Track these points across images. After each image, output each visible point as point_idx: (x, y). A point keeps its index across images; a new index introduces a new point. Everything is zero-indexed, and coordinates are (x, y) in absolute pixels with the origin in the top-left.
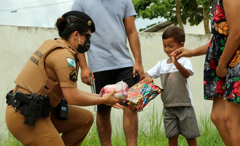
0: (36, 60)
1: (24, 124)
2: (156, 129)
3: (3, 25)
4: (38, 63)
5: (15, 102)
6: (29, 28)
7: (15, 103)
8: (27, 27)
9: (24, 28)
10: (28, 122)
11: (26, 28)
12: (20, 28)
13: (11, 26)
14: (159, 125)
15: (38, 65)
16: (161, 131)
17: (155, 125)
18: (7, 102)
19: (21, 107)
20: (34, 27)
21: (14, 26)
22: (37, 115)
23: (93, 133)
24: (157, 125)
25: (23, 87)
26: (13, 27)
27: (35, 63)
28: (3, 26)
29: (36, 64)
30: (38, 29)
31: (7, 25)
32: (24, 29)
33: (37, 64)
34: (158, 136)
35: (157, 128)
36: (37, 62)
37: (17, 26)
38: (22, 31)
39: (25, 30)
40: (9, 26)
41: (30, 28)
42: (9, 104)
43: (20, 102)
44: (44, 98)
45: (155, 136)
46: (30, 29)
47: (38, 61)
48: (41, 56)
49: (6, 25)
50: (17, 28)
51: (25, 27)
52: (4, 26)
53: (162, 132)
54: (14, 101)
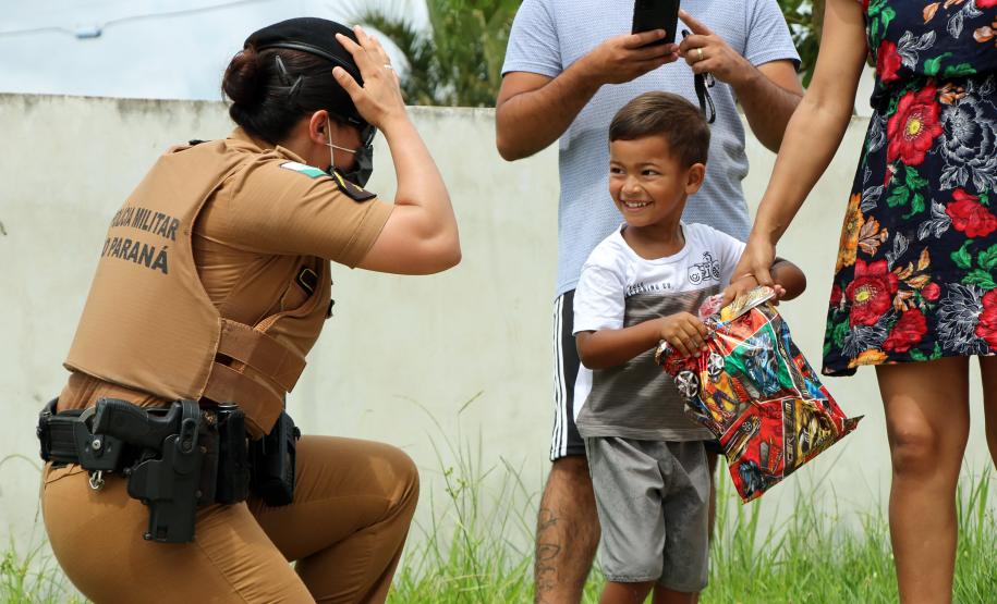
0: (152, 252)
1: (150, 539)
2: (737, 542)
3: (51, 96)
4: (165, 261)
5: (98, 447)
6: (162, 106)
7: (95, 451)
8: (158, 102)
9: (142, 106)
10: (166, 529)
11: (153, 105)
12: (124, 106)
13: (87, 97)
14: (749, 527)
15: (165, 271)
16: (761, 552)
17: (731, 527)
18: (45, 456)
19: (130, 465)
20: (189, 101)
21: (101, 98)
22: (199, 493)
23: (455, 564)
24: (740, 527)
25: (117, 378)
26: (96, 102)
27: (147, 265)
28: (51, 101)
29: (154, 267)
30: (205, 107)
31: (70, 96)
32: (145, 111)
33: (159, 270)
34: (743, 575)
35: (741, 541)
36: (158, 259)
37: (112, 99)
38: (133, 117)
39: (149, 116)
40: (77, 97)
41: (169, 106)
42: (58, 459)
43: (117, 444)
44: (219, 420)
45: (731, 576)
46: (168, 111)
47: (163, 254)
48: (173, 229)
49: (62, 96)
50: (113, 106)
51: (146, 101)
52: (55, 101)
53: (765, 555)
54: (89, 444)
